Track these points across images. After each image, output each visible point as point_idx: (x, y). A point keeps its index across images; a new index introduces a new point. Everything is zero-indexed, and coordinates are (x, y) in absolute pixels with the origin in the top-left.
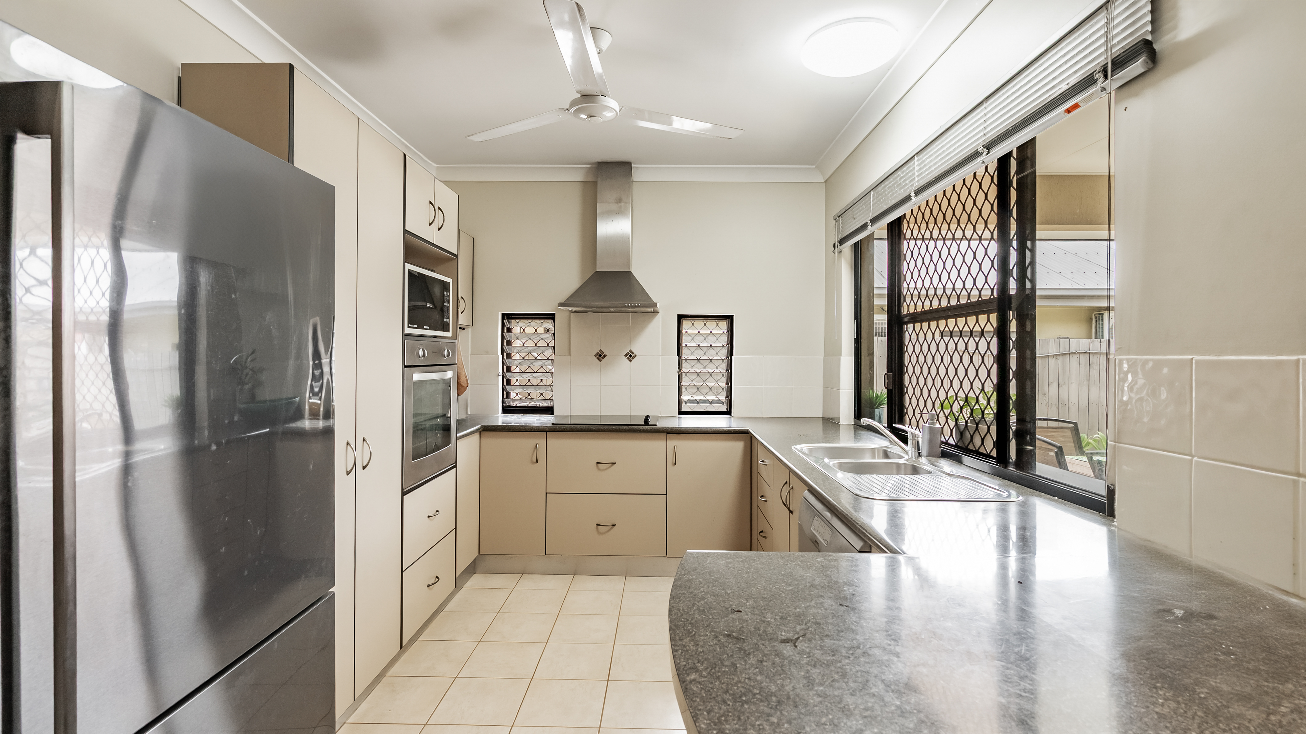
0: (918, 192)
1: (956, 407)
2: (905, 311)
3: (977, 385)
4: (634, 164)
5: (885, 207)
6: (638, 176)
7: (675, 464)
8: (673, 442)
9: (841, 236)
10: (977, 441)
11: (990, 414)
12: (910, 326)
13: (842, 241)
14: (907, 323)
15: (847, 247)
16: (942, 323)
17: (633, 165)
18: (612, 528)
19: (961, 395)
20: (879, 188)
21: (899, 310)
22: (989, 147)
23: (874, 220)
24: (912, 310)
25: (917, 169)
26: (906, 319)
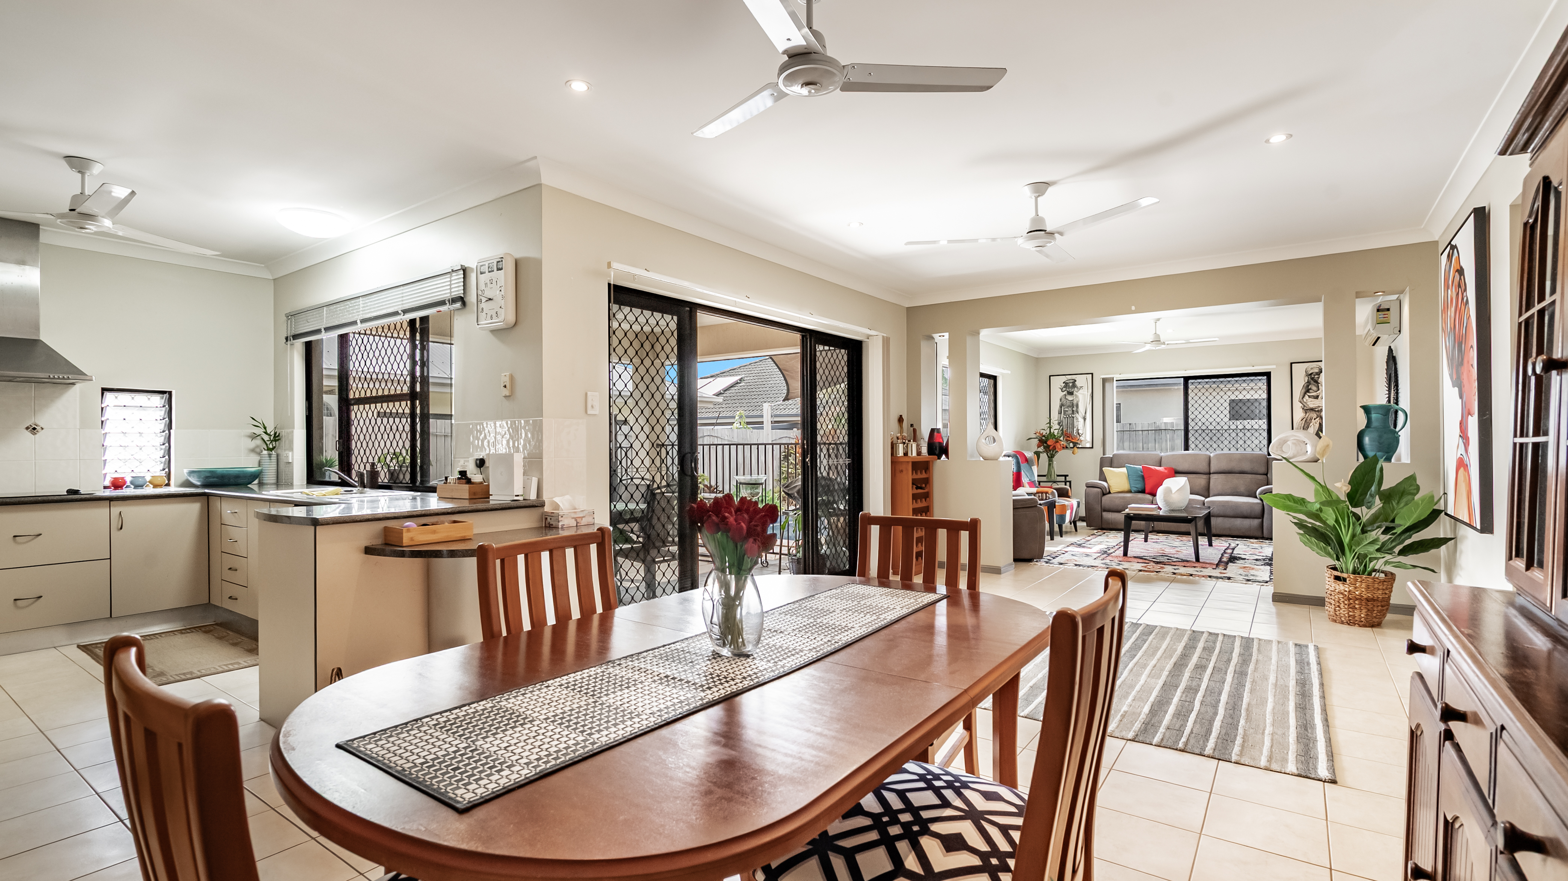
0: (363, 321)
1: (389, 458)
2: (351, 396)
3: (401, 444)
4: (43, 226)
5: (337, 323)
6: (44, 238)
7: (121, 528)
8: (116, 509)
9: (294, 332)
10: (401, 476)
11: (408, 460)
12: (356, 407)
13: (296, 337)
14: (353, 405)
15: (299, 344)
16: (379, 405)
17: (41, 227)
18: (36, 601)
19: (391, 451)
20: (332, 307)
21: (347, 395)
22: (405, 312)
23: (327, 329)
24: (357, 396)
25: (362, 306)
26: (353, 402)
